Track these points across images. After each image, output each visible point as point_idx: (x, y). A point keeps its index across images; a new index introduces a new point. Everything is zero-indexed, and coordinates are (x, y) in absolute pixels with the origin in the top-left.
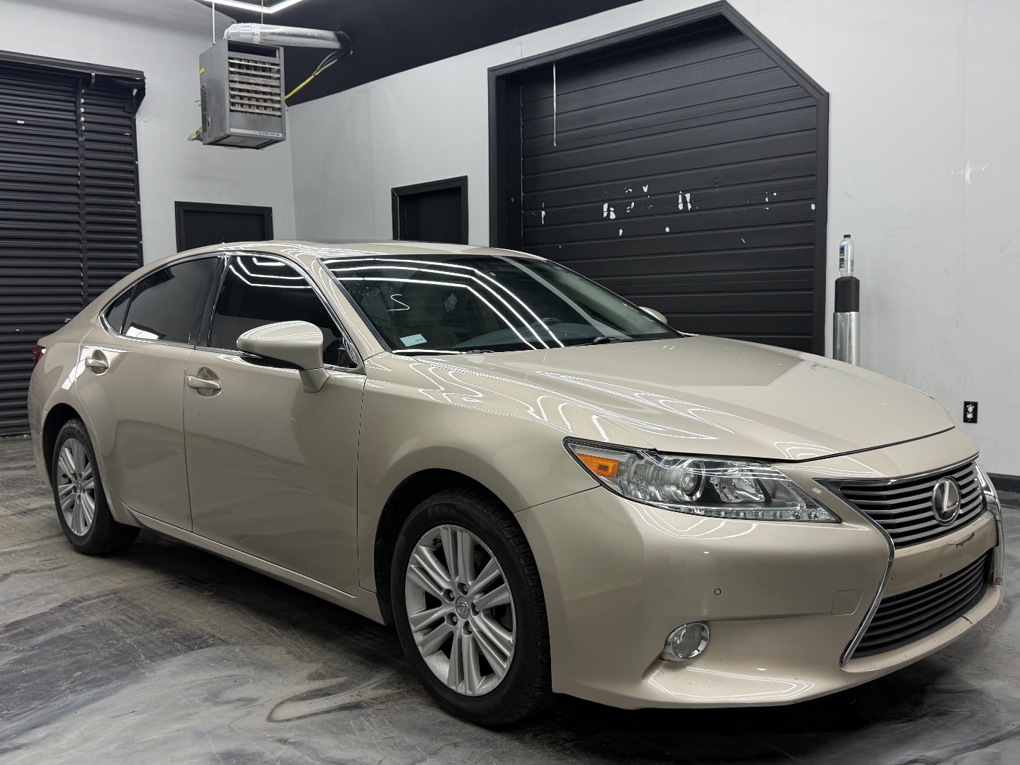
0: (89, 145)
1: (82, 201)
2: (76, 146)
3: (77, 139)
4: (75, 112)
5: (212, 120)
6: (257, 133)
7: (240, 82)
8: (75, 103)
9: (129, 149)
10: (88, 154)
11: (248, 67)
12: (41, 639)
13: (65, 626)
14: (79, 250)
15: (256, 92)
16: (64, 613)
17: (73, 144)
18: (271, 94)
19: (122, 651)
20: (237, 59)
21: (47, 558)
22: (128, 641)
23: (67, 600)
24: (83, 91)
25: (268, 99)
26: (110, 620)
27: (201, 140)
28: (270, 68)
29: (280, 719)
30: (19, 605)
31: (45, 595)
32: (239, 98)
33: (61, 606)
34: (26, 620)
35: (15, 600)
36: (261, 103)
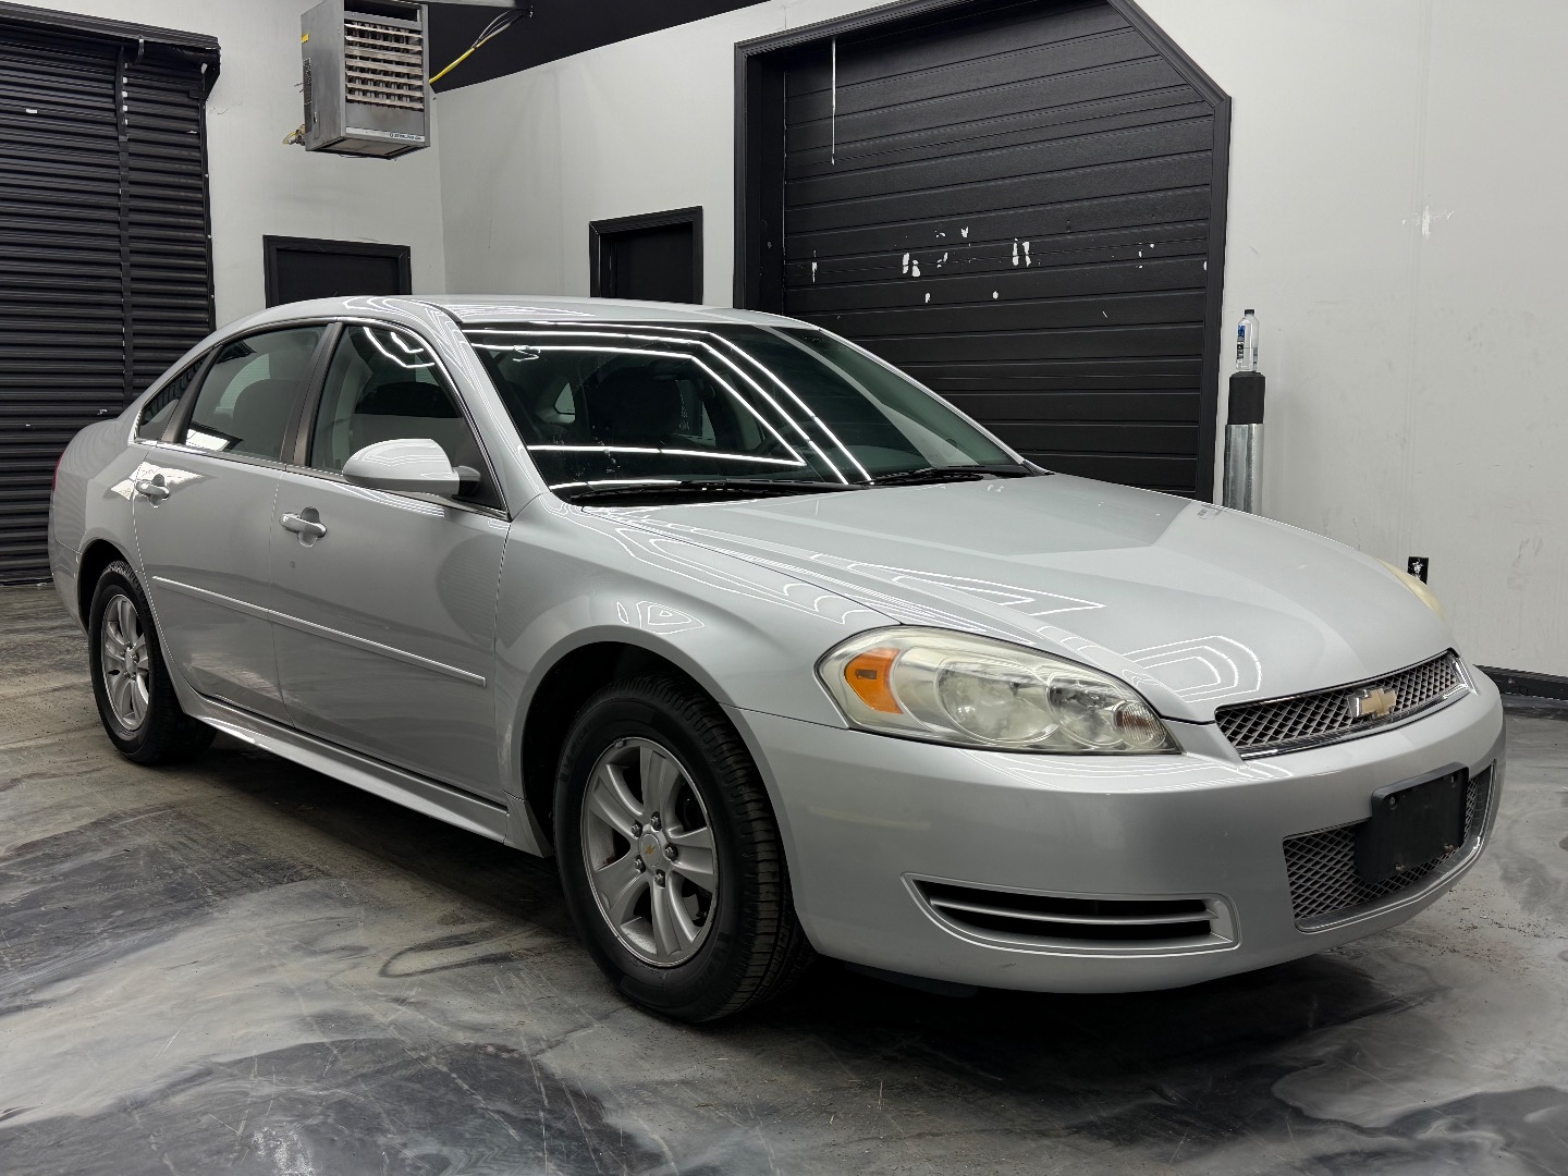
0: (134, 148)
1: (123, 233)
2: (116, 149)
3: (117, 139)
4: (113, 97)
5: (319, 113)
6: (387, 135)
7: (361, 58)
8: (113, 83)
9: (196, 154)
10: (134, 162)
11: (374, 35)
12: (67, 866)
13: (101, 851)
14: (120, 306)
15: (386, 73)
16: (98, 832)
17: (112, 146)
18: (408, 76)
19: (179, 884)
20: (358, 22)
21: (73, 758)
22: (189, 871)
23: (103, 816)
24: (126, 66)
25: (405, 84)
26: (165, 843)
27: (303, 144)
28: (407, 37)
29: (398, 973)
30: (35, 821)
31: (73, 807)
32: (359, 81)
33: (94, 824)
34: (44, 841)
35: (28, 814)
36: (393, 90)
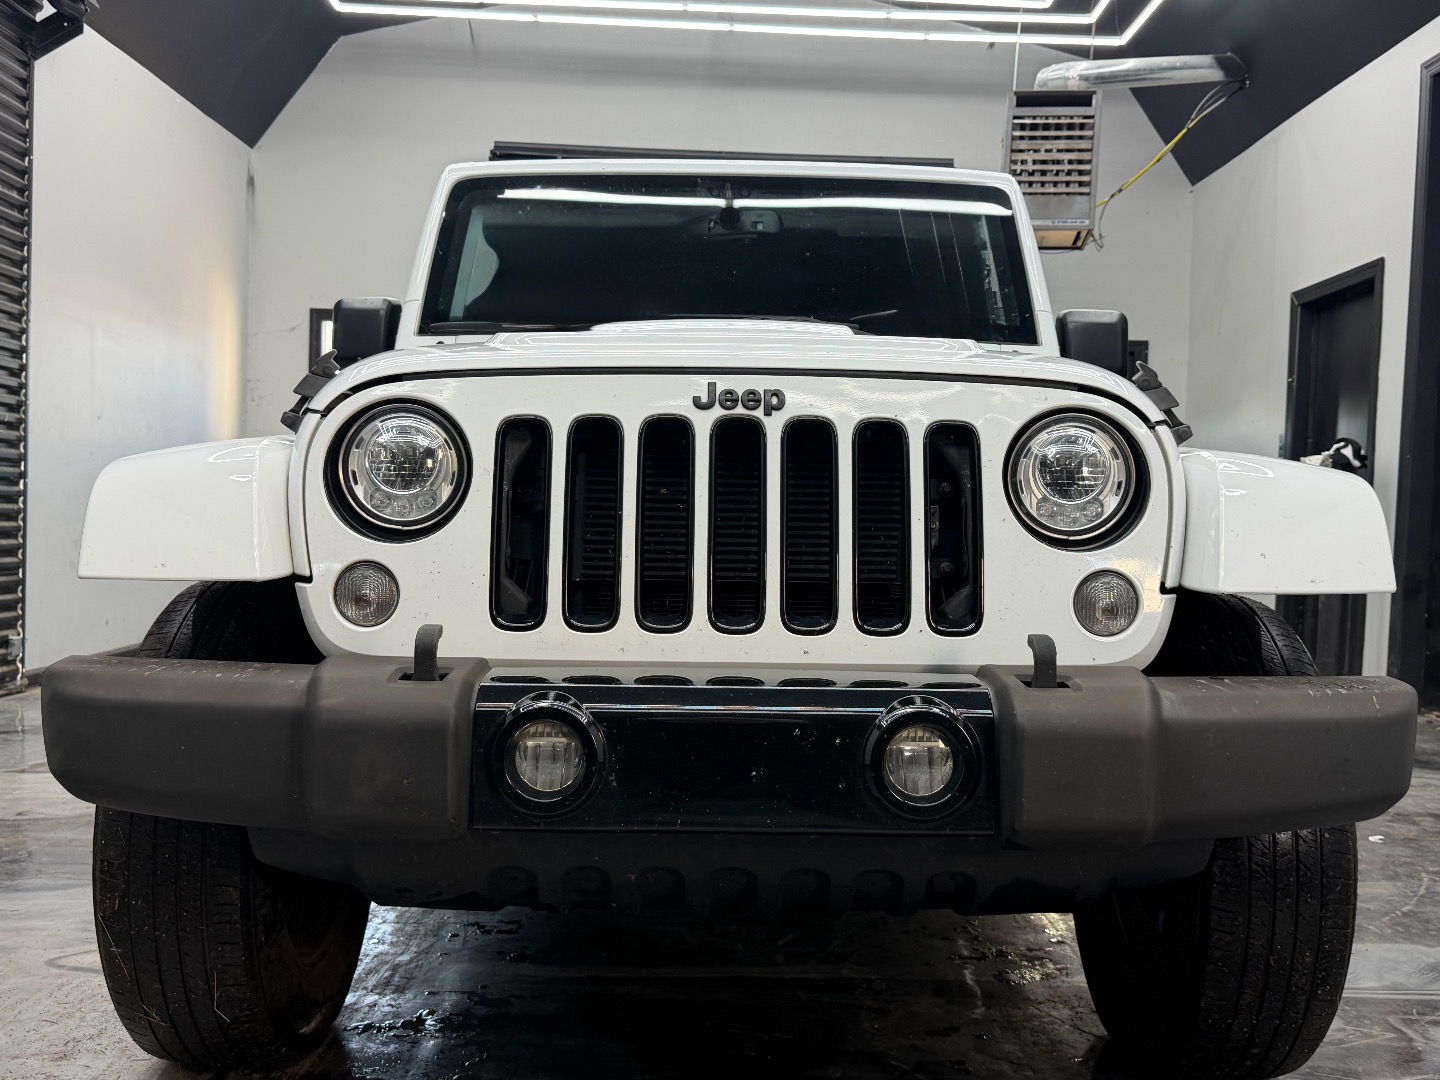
6: (1049, 223)
7: (1032, 151)
11: (1046, 127)
15: (1054, 162)
20: (1029, 117)
28: (1081, 124)
32: (1026, 174)
36: (1049, 178)
